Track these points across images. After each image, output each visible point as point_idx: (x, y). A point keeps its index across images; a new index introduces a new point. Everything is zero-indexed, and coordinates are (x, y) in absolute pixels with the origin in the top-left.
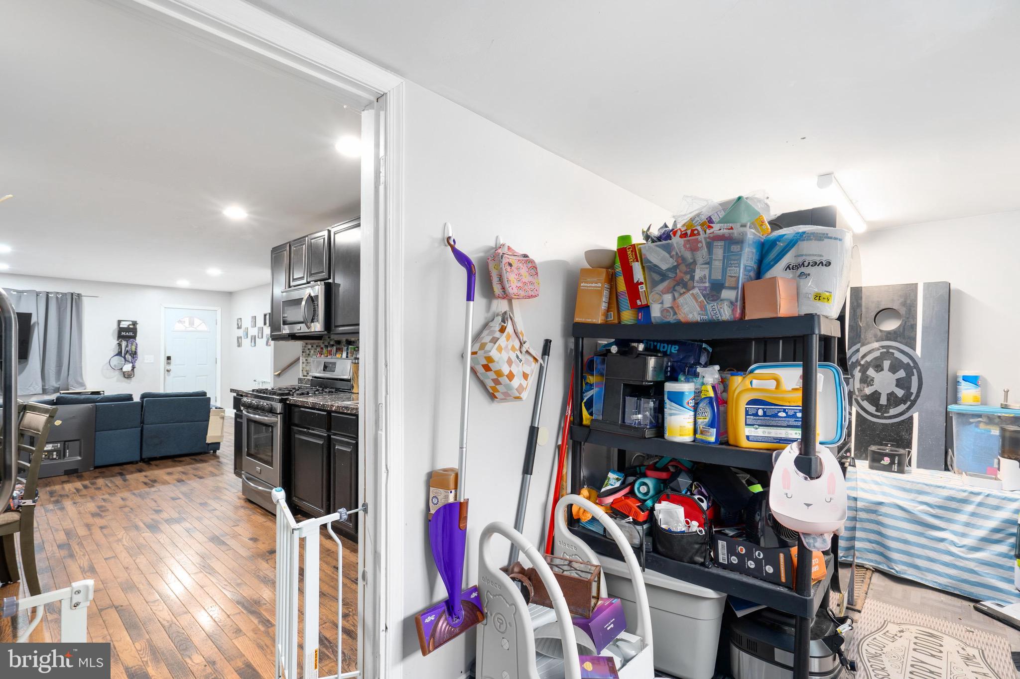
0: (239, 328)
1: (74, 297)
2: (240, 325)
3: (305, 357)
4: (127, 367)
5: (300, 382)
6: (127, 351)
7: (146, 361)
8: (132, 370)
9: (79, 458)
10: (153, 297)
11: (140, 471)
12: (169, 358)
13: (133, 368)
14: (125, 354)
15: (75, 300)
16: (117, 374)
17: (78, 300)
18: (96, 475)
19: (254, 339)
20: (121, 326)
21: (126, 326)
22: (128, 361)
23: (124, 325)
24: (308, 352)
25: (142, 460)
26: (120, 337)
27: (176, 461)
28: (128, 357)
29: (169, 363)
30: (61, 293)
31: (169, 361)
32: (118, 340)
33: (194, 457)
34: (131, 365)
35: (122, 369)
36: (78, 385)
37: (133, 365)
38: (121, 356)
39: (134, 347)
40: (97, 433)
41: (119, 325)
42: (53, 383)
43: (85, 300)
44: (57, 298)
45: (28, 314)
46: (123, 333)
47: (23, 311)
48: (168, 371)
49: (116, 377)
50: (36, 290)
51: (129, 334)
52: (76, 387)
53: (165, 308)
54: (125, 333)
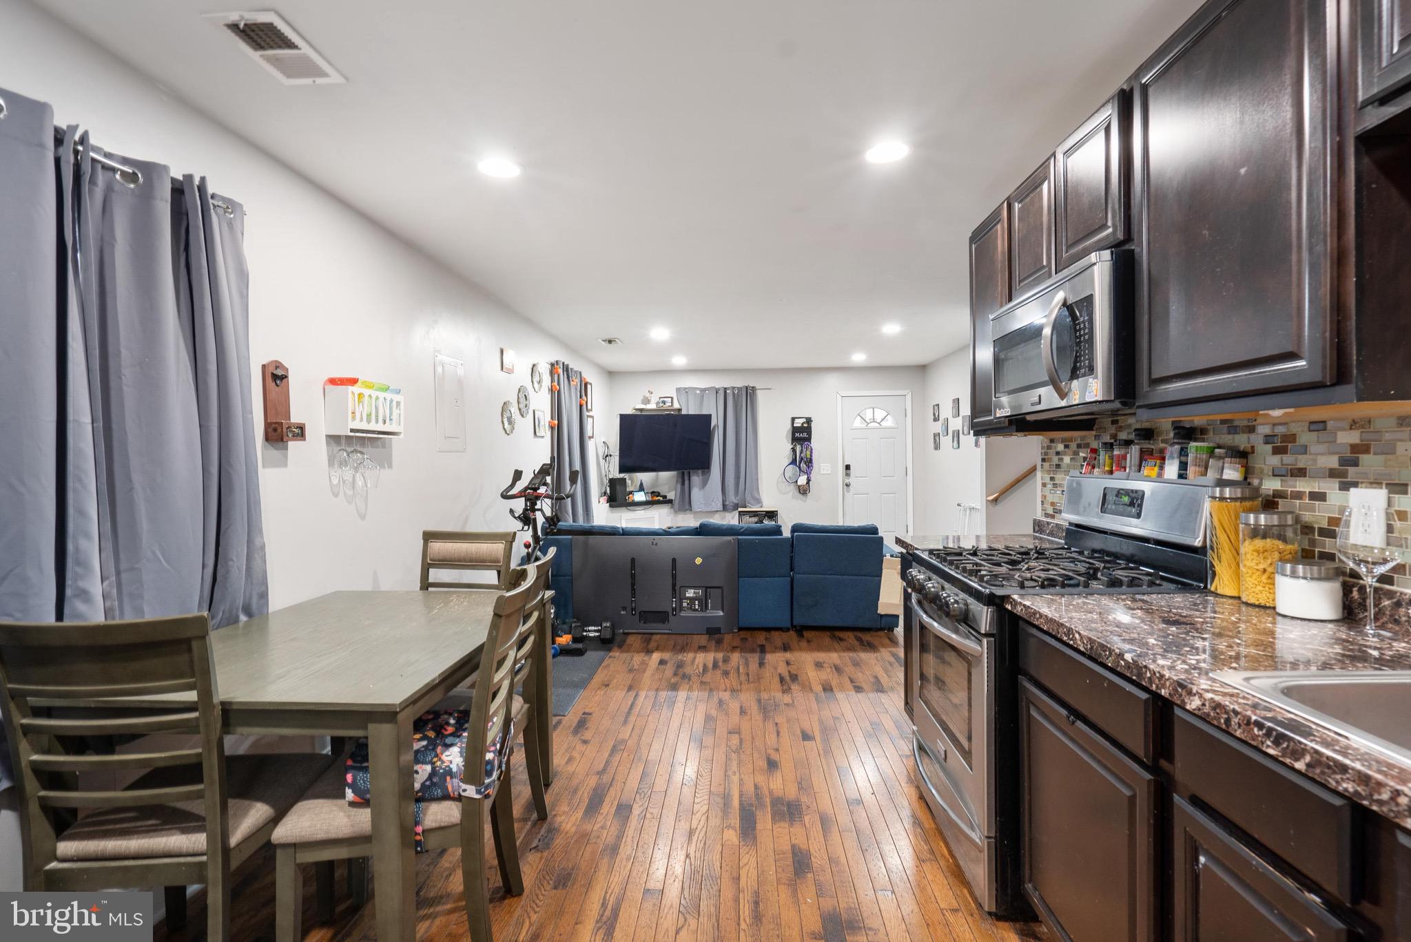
0: (936, 419)
1: (749, 391)
2: (937, 414)
3: (1049, 472)
5: (1037, 528)
6: (802, 459)
7: (822, 472)
8: (807, 483)
9: (722, 614)
10: (832, 383)
11: (786, 648)
12: (848, 467)
13: (809, 480)
14: (800, 462)
15: (750, 393)
16: (792, 487)
17: (752, 394)
18: (735, 644)
19: (956, 435)
20: (795, 425)
21: (800, 425)
22: (803, 471)
23: (798, 423)
24: (1055, 460)
25: (793, 626)
26: (795, 440)
27: (835, 636)
28: (803, 465)
29: (848, 475)
30: (737, 388)
31: (848, 471)
32: (792, 444)
33: (859, 634)
34: (806, 476)
35: (797, 482)
36: (755, 501)
37: (808, 477)
38: (796, 465)
39: (808, 453)
40: (741, 579)
41: (793, 423)
42: (732, 499)
43: (760, 394)
44: (734, 393)
45: (709, 417)
46: (797, 435)
47: (705, 412)
48: (848, 485)
49: (791, 493)
50: (715, 387)
51: (803, 436)
52: (754, 503)
53: (842, 397)
54: (799, 434)
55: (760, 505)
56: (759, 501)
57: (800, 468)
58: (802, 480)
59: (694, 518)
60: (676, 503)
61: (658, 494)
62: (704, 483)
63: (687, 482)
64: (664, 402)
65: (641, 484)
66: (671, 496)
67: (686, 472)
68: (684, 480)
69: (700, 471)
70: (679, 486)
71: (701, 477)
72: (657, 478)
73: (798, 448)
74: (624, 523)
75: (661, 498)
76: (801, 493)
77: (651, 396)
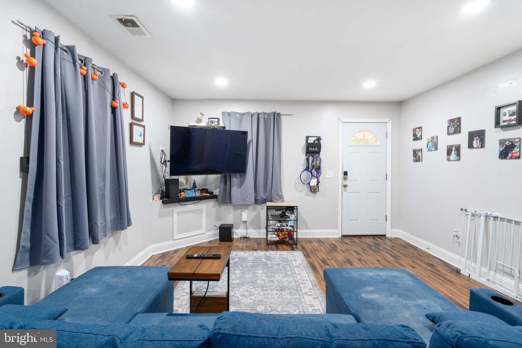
0: (416, 138)
1: (276, 116)
4: (314, 182)
6: (313, 167)
7: (327, 177)
8: (317, 185)
12: (345, 173)
13: (318, 182)
14: (312, 169)
15: (276, 117)
16: (306, 187)
17: (278, 118)
20: (309, 142)
21: (312, 142)
22: (314, 176)
23: (311, 140)
26: (308, 152)
28: (314, 172)
29: (345, 179)
30: (267, 113)
31: (346, 176)
32: (306, 156)
34: (316, 180)
35: (309, 183)
36: (278, 198)
37: (318, 180)
38: (309, 171)
39: (318, 162)
41: (307, 140)
42: (262, 195)
43: (283, 118)
44: (264, 118)
45: (245, 134)
46: (310, 149)
47: (243, 129)
48: (345, 186)
49: (305, 191)
50: (251, 112)
51: (315, 150)
52: (277, 199)
53: (342, 122)
54: (311, 148)
55: (282, 200)
56: (281, 198)
57: (311, 173)
59: (234, 209)
60: (220, 198)
61: (206, 191)
62: (241, 184)
63: (228, 182)
64: (212, 122)
65: (194, 183)
66: (216, 192)
67: (228, 175)
68: (226, 181)
69: (238, 175)
70: (222, 185)
71: (239, 179)
72: (206, 179)
73: (311, 159)
74: (175, 215)
75: (209, 194)
76: (312, 192)
77: (202, 116)
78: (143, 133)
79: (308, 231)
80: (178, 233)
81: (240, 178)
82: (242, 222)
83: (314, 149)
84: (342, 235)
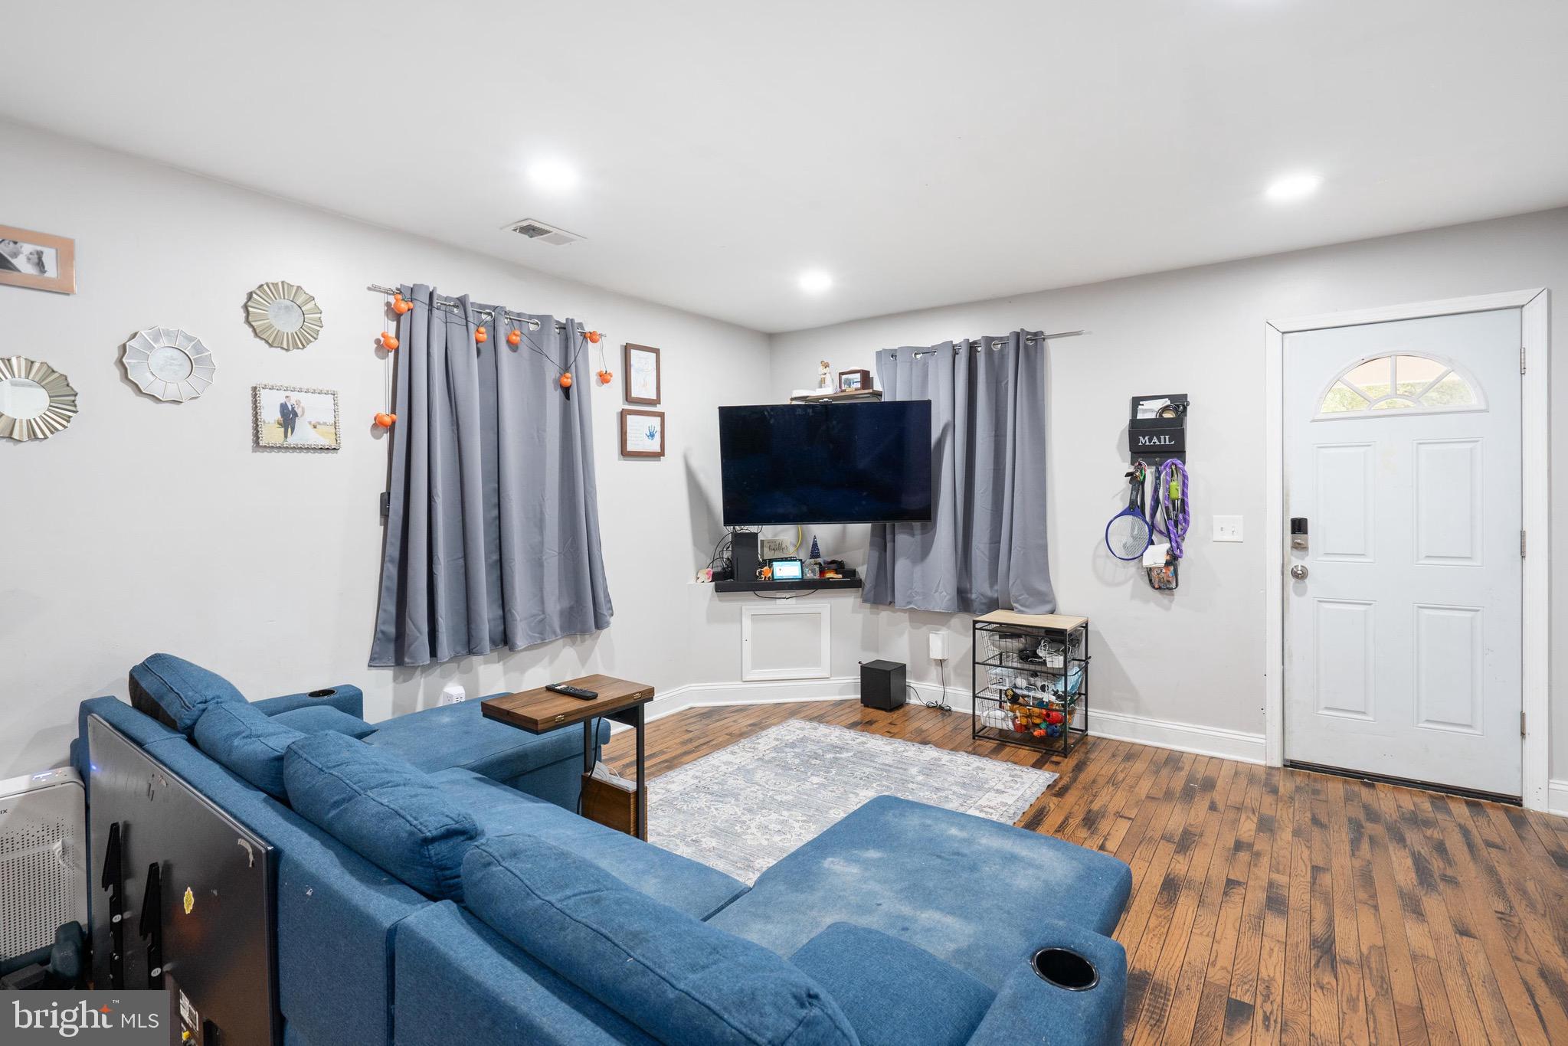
1: (1024, 343)
6: (1159, 501)
7: (1218, 536)
8: (1168, 564)
12: (1299, 526)
13: (1173, 559)
14: (1153, 510)
15: (1026, 345)
17: (1032, 348)
20: (1140, 416)
21: (1152, 416)
22: (1159, 533)
23: (1149, 411)
26: (1138, 453)
28: (1161, 518)
29: (1299, 546)
30: (1000, 339)
31: (1300, 537)
32: (1132, 463)
34: (1168, 546)
35: (1141, 557)
36: (1031, 599)
37: (1174, 548)
38: (1142, 516)
39: (1175, 485)
41: (1135, 411)
42: (981, 587)
43: (1053, 346)
44: (989, 352)
45: (925, 406)
46: (1144, 440)
48: (1300, 575)
49: (1131, 582)
50: (952, 342)
51: (1160, 441)
52: (1027, 604)
53: (1283, 333)
54: (1147, 438)
55: (1048, 607)
56: (1045, 600)
57: (1151, 523)
58: (1156, 555)
60: (868, 585)
61: (839, 566)
62: (925, 551)
63: (889, 545)
64: (849, 383)
65: (815, 545)
66: (862, 571)
67: (888, 525)
68: (882, 544)
69: (914, 525)
70: (876, 554)
71: (918, 537)
74: (747, 623)
75: (841, 576)
76: (1154, 587)
77: (825, 371)
78: (658, 429)
79: (1142, 720)
80: (756, 665)
81: (922, 534)
82: (933, 663)
83: (1156, 441)
84: (1285, 760)
